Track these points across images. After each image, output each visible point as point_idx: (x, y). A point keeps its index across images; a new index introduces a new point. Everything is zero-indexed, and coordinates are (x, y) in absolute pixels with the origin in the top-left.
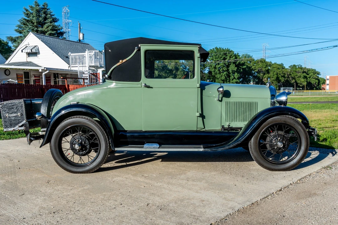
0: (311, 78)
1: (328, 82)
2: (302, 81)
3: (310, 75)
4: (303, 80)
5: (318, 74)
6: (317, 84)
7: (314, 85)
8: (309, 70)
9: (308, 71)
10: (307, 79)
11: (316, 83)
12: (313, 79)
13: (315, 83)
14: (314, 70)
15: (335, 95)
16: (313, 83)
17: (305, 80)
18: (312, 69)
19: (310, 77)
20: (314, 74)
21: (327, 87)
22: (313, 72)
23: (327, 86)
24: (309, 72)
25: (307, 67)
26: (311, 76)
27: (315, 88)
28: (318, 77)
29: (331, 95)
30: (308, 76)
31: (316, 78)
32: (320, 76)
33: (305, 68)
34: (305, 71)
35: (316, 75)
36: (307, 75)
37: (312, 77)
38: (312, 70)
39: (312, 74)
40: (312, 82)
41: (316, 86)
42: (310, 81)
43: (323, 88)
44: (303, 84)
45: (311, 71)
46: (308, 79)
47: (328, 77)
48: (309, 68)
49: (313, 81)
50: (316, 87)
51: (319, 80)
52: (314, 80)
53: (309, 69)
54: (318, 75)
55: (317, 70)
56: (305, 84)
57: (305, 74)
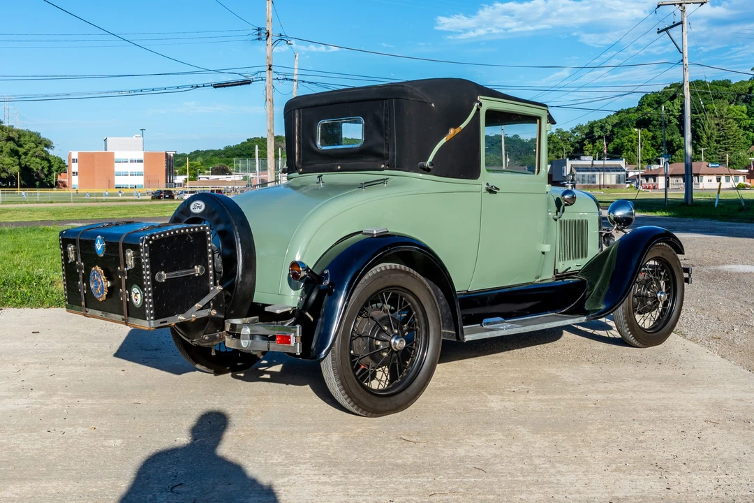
0: (29, 155)
1: (75, 167)
2: (6, 162)
3: (27, 147)
4: (8, 160)
5: (46, 146)
6: (46, 172)
7: (38, 175)
8: (21, 133)
9: (19, 138)
10: (19, 157)
11: (43, 168)
12: (34, 159)
13: (40, 168)
14: (35, 133)
15: (132, 200)
16: (35, 170)
17: (14, 161)
18: (29, 132)
19: (26, 154)
20: (37, 147)
21: (75, 181)
22: (33, 139)
23: (73, 177)
24: (22, 139)
25: (17, 127)
26: (29, 150)
27: (38, 183)
28: (47, 153)
29: (125, 201)
30: (21, 150)
31: (44, 155)
32: (51, 152)
33: (11, 129)
34: (11, 135)
35: (41, 147)
36: (18, 148)
37: (31, 152)
38: (31, 134)
39: (33, 145)
40: (31, 166)
41: (43, 176)
42: (28, 163)
43: (62, 182)
44: (9, 171)
45: (27, 138)
46: (23, 157)
47: (75, 155)
48: (21, 128)
49: (36, 165)
50: (41, 180)
51: (49, 161)
52: (38, 160)
53: (22, 131)
54: (46, 149)
55: (43, 136)
56: (16, 169)
57: (11, 145)
